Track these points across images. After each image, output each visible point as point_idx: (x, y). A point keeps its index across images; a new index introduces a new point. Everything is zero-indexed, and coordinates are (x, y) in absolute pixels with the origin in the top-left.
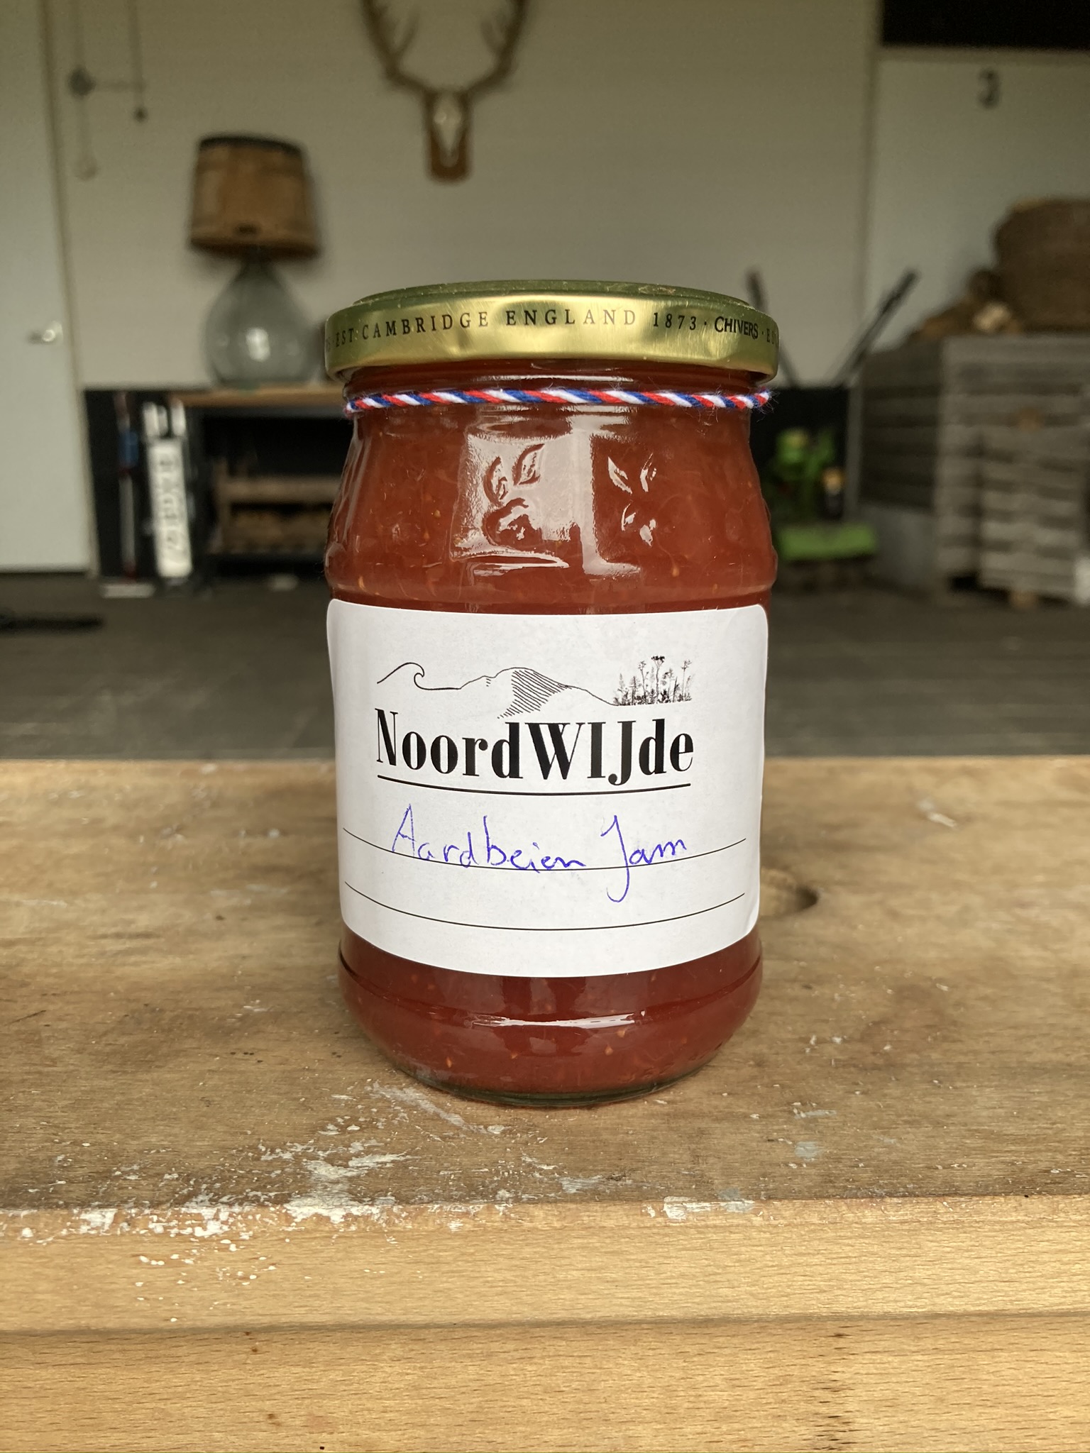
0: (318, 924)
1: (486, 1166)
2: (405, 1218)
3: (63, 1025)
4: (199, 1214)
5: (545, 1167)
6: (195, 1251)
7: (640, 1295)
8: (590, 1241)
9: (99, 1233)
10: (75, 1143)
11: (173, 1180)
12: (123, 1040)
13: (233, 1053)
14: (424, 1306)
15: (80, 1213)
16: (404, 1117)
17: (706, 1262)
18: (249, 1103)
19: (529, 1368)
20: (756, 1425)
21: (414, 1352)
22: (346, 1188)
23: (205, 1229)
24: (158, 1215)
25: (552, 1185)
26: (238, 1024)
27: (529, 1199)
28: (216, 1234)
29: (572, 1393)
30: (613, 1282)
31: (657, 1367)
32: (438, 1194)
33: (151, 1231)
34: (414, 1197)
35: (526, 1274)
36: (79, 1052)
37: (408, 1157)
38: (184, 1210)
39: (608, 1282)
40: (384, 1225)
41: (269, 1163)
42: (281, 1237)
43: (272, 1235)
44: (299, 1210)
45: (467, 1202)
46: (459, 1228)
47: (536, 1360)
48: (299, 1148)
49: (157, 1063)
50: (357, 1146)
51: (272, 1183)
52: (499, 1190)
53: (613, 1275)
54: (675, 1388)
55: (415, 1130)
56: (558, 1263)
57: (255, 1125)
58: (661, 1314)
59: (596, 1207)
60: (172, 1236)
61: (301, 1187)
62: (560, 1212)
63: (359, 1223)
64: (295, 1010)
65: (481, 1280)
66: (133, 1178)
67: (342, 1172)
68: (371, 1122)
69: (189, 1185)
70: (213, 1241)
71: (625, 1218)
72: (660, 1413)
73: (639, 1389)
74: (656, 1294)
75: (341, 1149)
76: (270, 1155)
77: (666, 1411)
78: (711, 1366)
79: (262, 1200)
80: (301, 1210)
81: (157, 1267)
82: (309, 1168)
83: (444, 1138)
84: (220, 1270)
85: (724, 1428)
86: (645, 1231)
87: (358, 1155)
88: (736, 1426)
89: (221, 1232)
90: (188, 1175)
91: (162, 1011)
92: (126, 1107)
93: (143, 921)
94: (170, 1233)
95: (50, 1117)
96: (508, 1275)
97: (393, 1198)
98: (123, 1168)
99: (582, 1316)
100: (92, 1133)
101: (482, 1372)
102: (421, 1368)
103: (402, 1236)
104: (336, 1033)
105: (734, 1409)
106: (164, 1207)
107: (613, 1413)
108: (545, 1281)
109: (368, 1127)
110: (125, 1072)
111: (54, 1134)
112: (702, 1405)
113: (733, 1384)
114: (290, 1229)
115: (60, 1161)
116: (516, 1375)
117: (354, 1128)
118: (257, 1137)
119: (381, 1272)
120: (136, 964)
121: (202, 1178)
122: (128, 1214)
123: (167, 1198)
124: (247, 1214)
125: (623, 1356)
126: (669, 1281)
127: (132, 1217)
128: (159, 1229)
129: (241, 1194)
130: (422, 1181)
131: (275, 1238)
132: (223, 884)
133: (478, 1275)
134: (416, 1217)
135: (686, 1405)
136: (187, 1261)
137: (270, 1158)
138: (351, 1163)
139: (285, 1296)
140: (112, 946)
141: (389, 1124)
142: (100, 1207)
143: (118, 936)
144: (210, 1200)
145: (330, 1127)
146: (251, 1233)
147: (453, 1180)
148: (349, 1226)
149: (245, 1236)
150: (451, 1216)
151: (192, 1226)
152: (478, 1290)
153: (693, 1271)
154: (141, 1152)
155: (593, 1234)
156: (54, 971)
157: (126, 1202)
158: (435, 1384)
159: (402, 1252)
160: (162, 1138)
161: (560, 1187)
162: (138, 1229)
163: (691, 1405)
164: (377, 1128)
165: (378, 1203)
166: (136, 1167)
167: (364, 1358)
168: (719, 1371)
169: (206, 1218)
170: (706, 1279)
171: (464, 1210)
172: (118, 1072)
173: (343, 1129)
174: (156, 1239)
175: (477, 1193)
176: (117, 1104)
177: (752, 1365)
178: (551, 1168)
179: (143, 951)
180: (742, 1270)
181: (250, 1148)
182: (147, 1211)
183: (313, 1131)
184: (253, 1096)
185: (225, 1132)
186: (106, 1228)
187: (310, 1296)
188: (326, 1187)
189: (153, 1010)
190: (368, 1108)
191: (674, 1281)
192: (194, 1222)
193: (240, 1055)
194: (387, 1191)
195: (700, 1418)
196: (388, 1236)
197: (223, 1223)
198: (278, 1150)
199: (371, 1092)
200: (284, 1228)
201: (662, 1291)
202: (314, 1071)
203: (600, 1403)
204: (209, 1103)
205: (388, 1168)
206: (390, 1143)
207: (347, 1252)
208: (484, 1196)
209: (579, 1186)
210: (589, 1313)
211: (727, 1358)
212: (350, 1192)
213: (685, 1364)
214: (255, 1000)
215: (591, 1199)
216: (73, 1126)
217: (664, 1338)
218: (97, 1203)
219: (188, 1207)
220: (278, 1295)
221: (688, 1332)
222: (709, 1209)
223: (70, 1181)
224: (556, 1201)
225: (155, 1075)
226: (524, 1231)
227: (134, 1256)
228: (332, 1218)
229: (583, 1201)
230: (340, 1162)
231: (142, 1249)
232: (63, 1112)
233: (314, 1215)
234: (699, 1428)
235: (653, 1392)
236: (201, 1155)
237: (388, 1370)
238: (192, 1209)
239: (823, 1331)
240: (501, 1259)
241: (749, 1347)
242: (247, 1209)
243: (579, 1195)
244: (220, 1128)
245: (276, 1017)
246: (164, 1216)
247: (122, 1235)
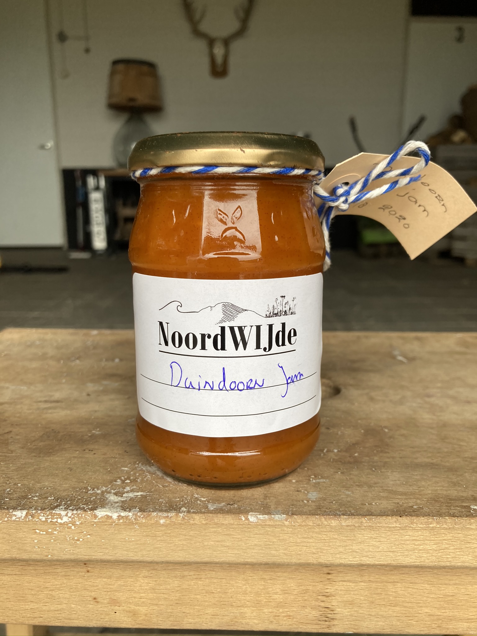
0: (129, 398)
1: (179, 498)
2: (143, 518)
3: (18, 437)
4: (60, 513)
5: (203, 499)
6: (58, 528)
7: (238, 552)
8: (218, 529)
9: (20, 520)
10: (15, 484)
11: (51, 500)
12: (41, 444)
13: (84, 450)
14: (150, 554)
15: (13, 512)
16: (149, 478)
17: (266, 540)
18: (87, 470)
19: (200, 582)
20: (294, 610)
21: (152, 574)
22: (120, 505)
23: (62, 519)
24: (44, 514)
25: (204, 506)
26: (89, 438)
27: (193, 512)
28: (66, 522)
29: (217, 593)
30: (227, 547)
31: (253, 584)
32: (157, 509)
33: (40, 520)
34: (147, 509)
35: (192, 542)
36: (23, 448)
37: (148, 493)
38: (54, 512)
39: (225, 547)
40: (134, 520)
41: (91, 494)
42: (93, 523)
43: (88, 523)
44: (100, 513)
45: (168, 512)
46: (164, 522)
47: (202, 579)
48: (104, 489)
49: (53, 454)
50: (128, 488)
51: (91, 502)
52: (182, 507)
53: (227, 544)
54: (260, 593)
55: (152, 483)
56: (205, 538)
57: (88, 479)
58: (247, 560)
59: (220, 516)
60: (49, 522)
61: (102, 504)
62: (206, 517)
63: (124, 519)
64: (112, 433)
65: (173, 544)
66: (36, 498)
67: (120, 498)
68: (135, 479)
69: (57, 502)
70: (65, 524)
71: (232, 521)
72: (254, 603)
73: (245, 593)
74: (245, 553)
75: (121, 489)
76: (92, 491)
77: (257, 602)
78: (275, 584)
79: (86, 509)
80: (101, 513)
81: (43, 534)
82: (107, 496)
83: (163, 486)
84: (68, 536)
85: (281, 610)
86: (240, 526)
87: (127, 492)
88: (286, 610)
89: (68, 521)
90: (58, 498)
91: (59, 432)
92: (38, 470)
93: (57, 395)
94: (48, 521)
95: (7, 474)
96: (184, 542)
97: (138, 509)
98: (32, 495)
99: (215, 560)
100: (22, 480)
101: (180, 583)
102: (156, 581)
103: (141, 525)
104: (128, 443)
105: (285, 602)
106: (46, 510)
107: (235, 602)
108: (199, 545)
109: (134, 481)
110: (40, 457)
111: (7, 480)
112: (272, 600)
113: (285, 592)
114: (96, 521)
115: (8, 491)
116: (194, 585)
117: (128, 481)
118: (88, 484)
119: (133, 539)
120: (51, 413)
121: (63, 499)
122: (32, 513)
123: (48, 507)
124: (79, 514)
125: (239, 579)
126: (250, 547)
127: (33, 514)
128: (44, 519)
129: (78, 506)
130: (151, 503)
131: (90, 524)
132: (92, 381)
133: (171, 542)
134: (147, 517)
135: (265, 600)
136: (55, 532)
137: (92, 492)
138: (124, 495)
139: (94, 548)
140: (43, 406)
141: (142, 480)
142: (21, 509)
143: (46, 401)
144: (65, 508)
145: (118, 480)
146: (80, 522)
147: (164, 503)
148: (119, 520)
149: (78, 523)
150: (161, 518)
151: (57, 518)
152: (172, 548)
153: (260, 543)
154: (41, 488)
155: (219, 527)
156: (18, 415)
157: (31, 508)
158: (161, 587)
159: (141, 532)
160: (50, 483)
161: (207, 507)
162: (35, 519)
163: (267, 600)
164: (137, 481)
165: (132, 511)
166: (37, 494)
167: (132, 576)
168: (278, 586)
169: (62, 515)
170: (265, 547)
171: (166, 515)
172: (36, 456)
173: (123, 482)
174: (42, 523)
175: (173, 509)
176: (34, 469)
177: (292, 585)
178: (205, 499)
179: (55, 408)
180: (281, 544)
181: (84, 488)
182: (39, 512)
183: (111, 482)
184: (90, 467)
185: (76, 481)
186: (23, 518)
187: (104, 548)
188: (112, 504)
189: (55, 432)
190: (135, 474)
191: (252, 547)
192: (57, 516)
193: (87, 451)
194: (137, 507)
195: (271, 606)
196: (135, 525)
197: (69, 517)
198: (95, 489)
199: (138, 467)
200: (93, 520)
201: (247, 551)
202: (116, 458)
203: (229, 598)
204: (71, 470)
205: (139, 498)
206: (141, 488)
207: (119, 531)
208: (175, 510)
209: (214, 507)
210: (217, 559)
211: (282, 581)
212: (121, 506)
213: (264, 583)
214: (97, 429)
215: (219, 512)
216: (15, 477)
217: (256, 572)
218: (20, 508)
219: (55, 511)
220: (91, 547)
221: (266, 570)
222: (267, 518)
223: (11, 499)
224: (204, 513)
225: (52, 458)
226: (190, 524)
227: (33, 530)
228: (113, 517)
229: (215, 513)
230: (120, 495)
231: (36, 527)
232: (12, 472)
233: (106, 515)
234: (270, 610)
235: (251, 594)
236: (64, 490)
237: (142, 581)
238: (57, 511)
239: (322, 572)
240: (181, 536)
241: (291, 577)
242: (79, 512)
243: (214, 510)
244: (74, 480)
245: (104, 436)
246: (46, 514)
247: (29, 521)
